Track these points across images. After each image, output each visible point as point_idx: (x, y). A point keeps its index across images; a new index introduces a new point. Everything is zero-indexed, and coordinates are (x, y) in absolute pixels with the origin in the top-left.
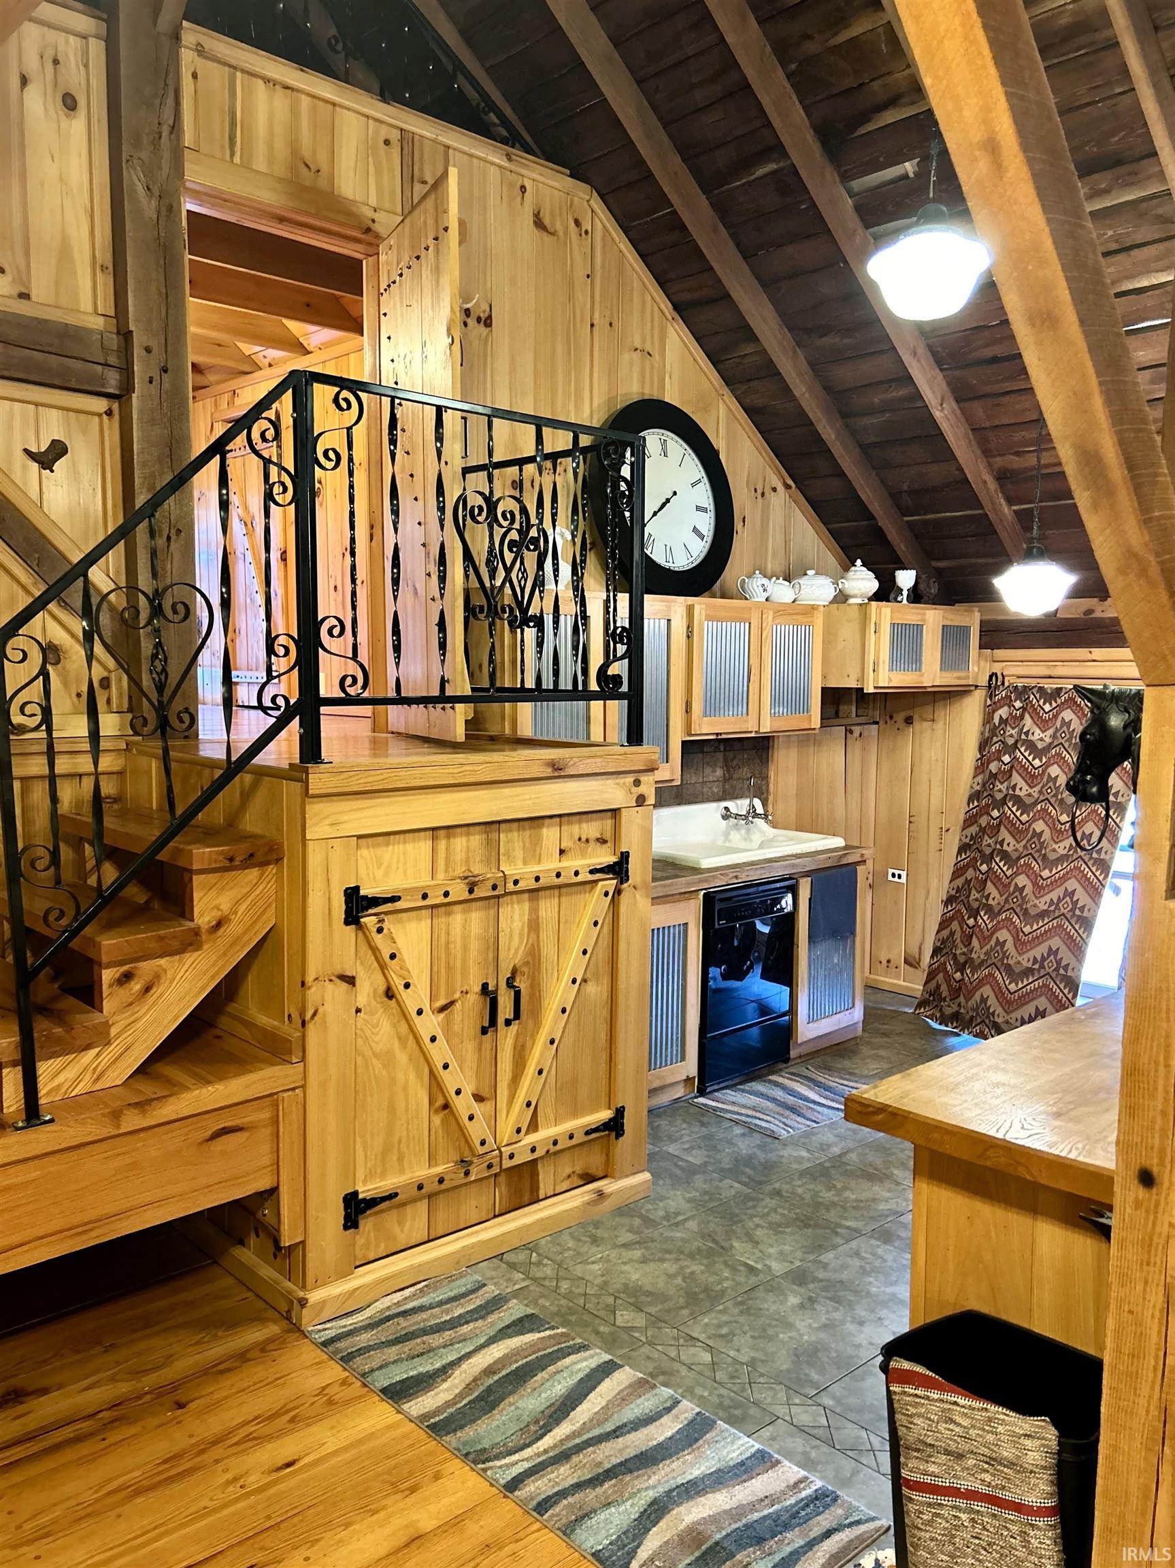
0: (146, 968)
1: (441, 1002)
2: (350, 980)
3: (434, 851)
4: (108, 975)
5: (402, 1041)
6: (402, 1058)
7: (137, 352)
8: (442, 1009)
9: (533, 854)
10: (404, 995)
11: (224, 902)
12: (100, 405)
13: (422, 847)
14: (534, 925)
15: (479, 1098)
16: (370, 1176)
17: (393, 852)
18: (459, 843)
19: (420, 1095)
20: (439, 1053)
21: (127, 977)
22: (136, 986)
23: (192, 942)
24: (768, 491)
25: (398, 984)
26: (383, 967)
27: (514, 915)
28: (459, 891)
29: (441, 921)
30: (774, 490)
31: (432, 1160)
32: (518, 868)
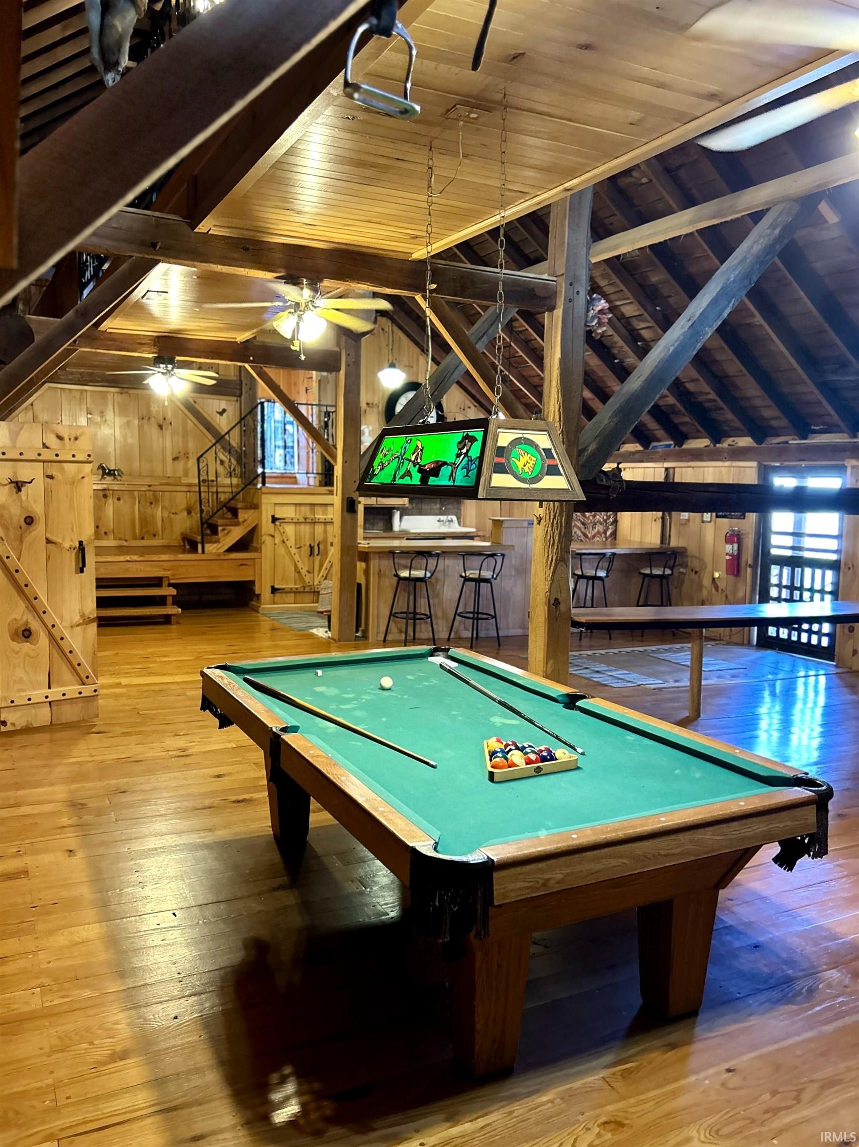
0: (228, 528)
1: (298, 546)
2: (273, 536)
3: (296, 510)
4: (220, 528)
5: (287, 554)
6: (287, 557)
7: (244, 385)
8: (298, 548)
9: (325, 513)
10: (287, 542)
11: (246, 516)
12: (235, 398)
13: (293, 508)
14: (325, 532)
15: (309, 572)
16: (278, 584)
17: (285, 508)
18: (303, 508)
19: (293, 568)
20: (297, 557)
21: (224, 530)
22: (226, 532)
23: (237, 524)
24: (466, 408)
25: (285, 539)
26: (282, 535)
27: (319, 529)
28: (302, 520)
29: (298, 527)
30: (469, 407)
31: (295, 584)
32: (320, 516)
